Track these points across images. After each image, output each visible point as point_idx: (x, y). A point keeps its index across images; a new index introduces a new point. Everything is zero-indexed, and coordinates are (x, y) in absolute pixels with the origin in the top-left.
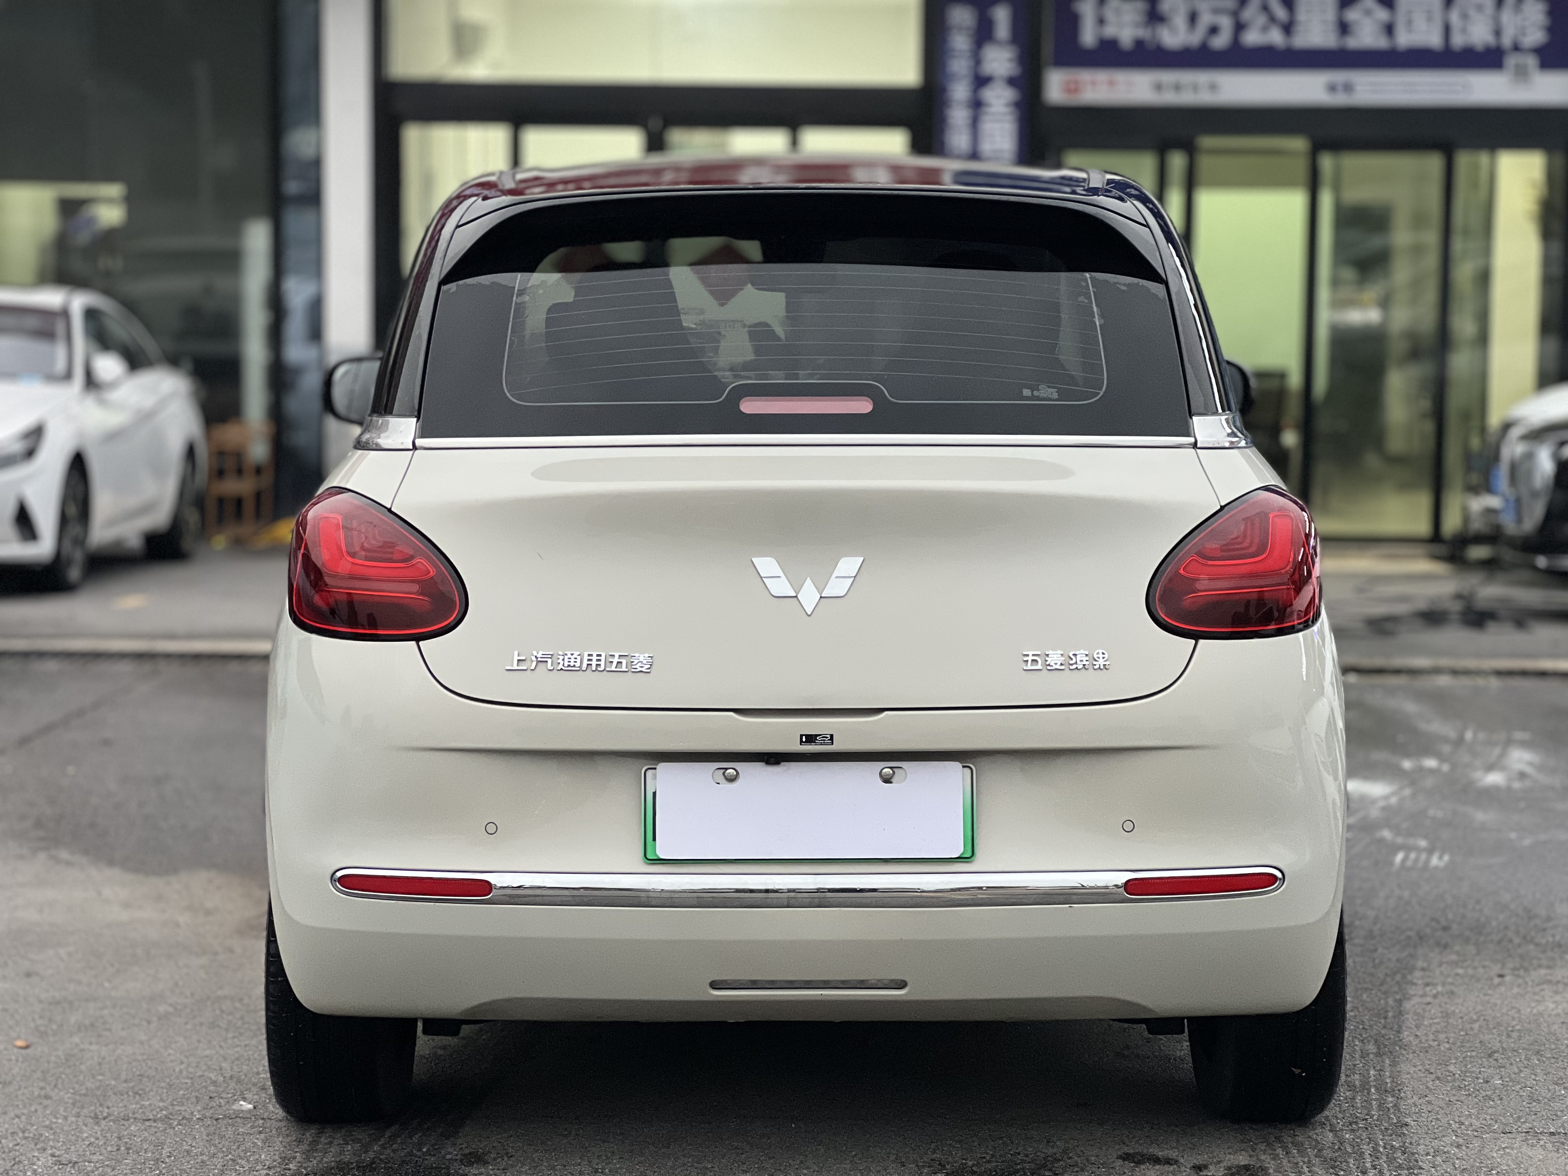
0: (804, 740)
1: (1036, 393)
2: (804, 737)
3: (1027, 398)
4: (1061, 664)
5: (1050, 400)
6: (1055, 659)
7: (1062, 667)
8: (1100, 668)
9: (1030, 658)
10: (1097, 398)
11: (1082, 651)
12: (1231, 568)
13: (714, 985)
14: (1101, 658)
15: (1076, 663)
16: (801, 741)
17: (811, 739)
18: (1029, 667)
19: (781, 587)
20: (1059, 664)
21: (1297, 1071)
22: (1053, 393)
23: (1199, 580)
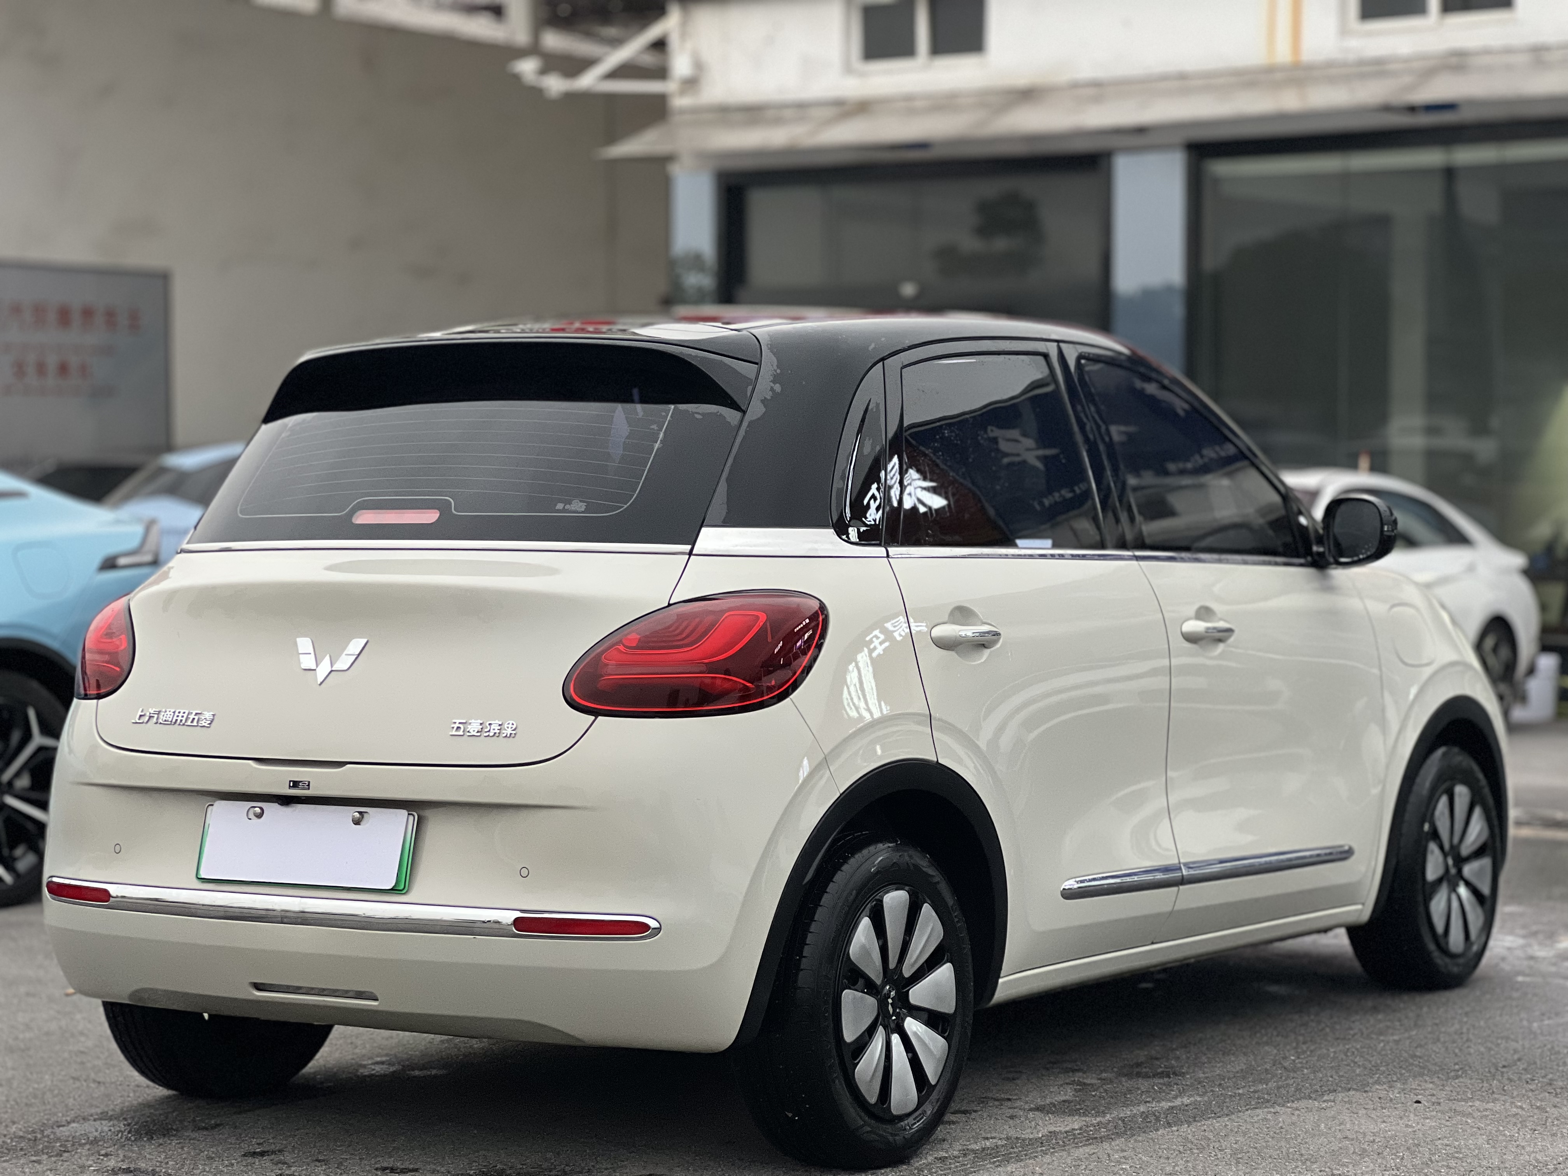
0: (291, 785)
1: (568, 507)
2: (292, 783)
3: (558, 511)
4: (478, 732)
5: (578, 512)
6: (474, 727)
7: (479, 734)
8: (506, 736)
9: (456, 726)
10: (621, 510)
11: (497, 722)
12: (659, 656)
13: (258, 987)
14: (510, 728)
15: (489, 731)
16: (290, 786)
17: (295, 784)
18: (454, 733)
19: (308, 662)
20: (476, 731)
21: (790, 1115)
22: (581, 507)
23: (608, 665)
